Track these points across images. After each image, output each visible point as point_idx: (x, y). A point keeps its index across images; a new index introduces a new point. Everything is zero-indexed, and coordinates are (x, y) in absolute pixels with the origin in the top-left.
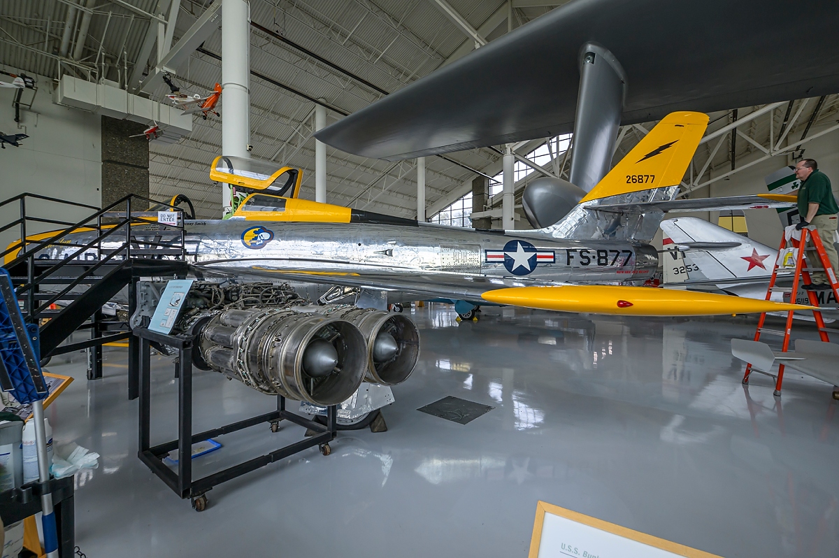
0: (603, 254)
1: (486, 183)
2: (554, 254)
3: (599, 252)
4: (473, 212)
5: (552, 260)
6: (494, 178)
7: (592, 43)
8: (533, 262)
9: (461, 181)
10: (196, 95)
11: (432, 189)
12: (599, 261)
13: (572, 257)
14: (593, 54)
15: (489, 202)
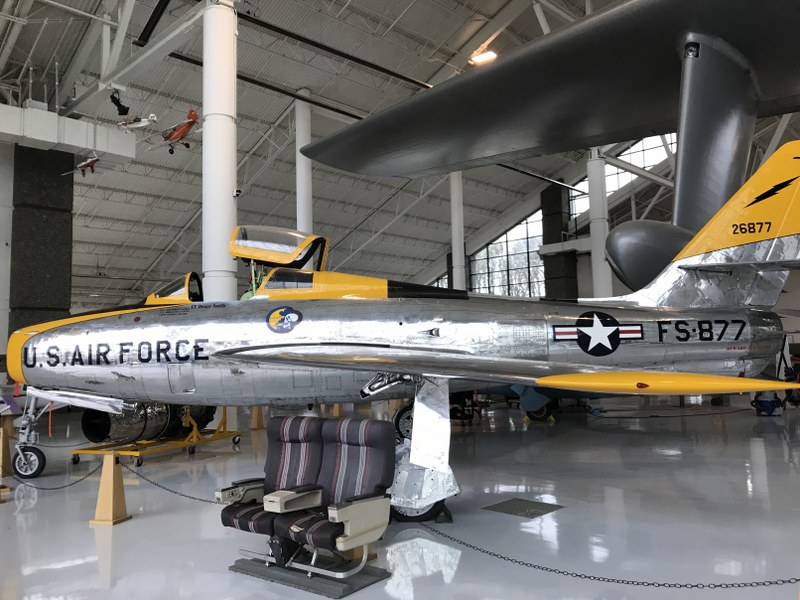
0: (705, 326)
1: (564, 196)
2: (642, 328)
3: (700, 323)
4: (544, 243)
5: (639, 335)
6: (575, 188)
7: (694, 31)
8: (614, 338)
9: (522, 194)
10: (152, 115)
11: (474, 210)
12: (701, 334)
13: (666, 331)
14: (696, 45)
15: (571, 225)
